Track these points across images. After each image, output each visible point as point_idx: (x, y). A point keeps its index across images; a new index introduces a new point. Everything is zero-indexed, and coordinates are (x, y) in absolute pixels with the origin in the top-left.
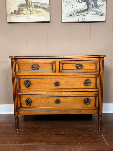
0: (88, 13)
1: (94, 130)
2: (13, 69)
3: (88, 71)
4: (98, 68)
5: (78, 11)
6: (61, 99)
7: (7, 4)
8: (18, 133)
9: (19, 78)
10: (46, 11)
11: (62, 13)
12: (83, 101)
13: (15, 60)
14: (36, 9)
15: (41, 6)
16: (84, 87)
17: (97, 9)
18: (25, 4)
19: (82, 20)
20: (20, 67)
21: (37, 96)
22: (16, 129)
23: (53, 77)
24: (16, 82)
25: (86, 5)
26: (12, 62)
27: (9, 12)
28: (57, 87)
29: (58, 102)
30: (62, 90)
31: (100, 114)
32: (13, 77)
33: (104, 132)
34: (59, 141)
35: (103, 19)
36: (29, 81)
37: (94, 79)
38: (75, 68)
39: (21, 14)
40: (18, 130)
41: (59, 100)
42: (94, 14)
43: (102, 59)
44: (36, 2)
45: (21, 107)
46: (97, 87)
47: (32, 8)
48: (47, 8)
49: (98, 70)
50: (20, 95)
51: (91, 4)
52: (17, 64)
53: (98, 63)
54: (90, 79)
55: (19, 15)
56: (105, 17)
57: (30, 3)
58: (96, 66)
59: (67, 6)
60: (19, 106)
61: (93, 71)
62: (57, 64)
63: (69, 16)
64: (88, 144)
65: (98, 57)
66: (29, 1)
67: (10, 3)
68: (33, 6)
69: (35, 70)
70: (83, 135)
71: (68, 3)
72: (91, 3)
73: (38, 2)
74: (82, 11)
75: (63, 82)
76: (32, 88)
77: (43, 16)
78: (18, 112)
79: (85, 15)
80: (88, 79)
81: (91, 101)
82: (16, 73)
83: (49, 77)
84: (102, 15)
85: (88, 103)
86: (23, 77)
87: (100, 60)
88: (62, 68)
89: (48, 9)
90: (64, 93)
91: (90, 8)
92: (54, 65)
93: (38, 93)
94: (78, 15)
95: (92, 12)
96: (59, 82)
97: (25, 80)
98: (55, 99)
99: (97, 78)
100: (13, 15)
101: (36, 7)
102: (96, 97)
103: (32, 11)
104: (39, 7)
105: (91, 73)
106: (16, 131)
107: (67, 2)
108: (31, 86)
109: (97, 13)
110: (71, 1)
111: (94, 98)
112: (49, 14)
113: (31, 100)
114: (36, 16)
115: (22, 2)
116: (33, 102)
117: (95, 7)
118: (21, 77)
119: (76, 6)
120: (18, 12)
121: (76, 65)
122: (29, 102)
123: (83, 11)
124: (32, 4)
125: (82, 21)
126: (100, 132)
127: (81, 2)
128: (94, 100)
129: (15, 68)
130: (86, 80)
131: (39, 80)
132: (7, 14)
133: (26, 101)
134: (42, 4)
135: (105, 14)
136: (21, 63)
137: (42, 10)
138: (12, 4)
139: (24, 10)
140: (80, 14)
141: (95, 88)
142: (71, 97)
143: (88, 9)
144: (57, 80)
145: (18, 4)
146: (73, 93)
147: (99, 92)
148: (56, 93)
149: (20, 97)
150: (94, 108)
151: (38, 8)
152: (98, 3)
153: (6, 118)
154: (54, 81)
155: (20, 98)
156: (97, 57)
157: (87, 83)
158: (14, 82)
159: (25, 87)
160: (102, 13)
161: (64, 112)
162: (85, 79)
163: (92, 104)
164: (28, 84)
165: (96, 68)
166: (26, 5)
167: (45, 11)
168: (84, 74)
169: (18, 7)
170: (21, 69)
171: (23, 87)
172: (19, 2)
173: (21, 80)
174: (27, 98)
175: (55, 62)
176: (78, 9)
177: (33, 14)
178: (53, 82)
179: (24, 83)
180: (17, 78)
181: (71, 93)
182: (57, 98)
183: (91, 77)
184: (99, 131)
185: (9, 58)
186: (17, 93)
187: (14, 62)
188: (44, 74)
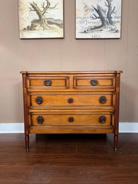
0: (103, 30)
1: (110, 151)
2: (25, 84)
3: (104, 87)
4: (114, 84)
5: (92, 28)
6: (75, 117)
7: (20, 20)
8: (28, 153)
9: (30, 94)
10: (60, 27)
11: (76, 30)
12: (98, 120)
13: (26, 75)
14: (49, 25)
15: (54, 22)
16: (100, 104)
17: (112, 26)
18: (38, 20)
19: (96, 36)
20: (31, 82)
21: (49, 113)
22: (26, 149)
23: (66, 93)
24: (27, 99)
25: (101, 22)
26: (23, 77)
27: (21, 28)
28: (71, 104)
29: (71, 120)
30: (76, 108)
31: (116, 134)
32: (24, 93)
33: (121, 153)
34: (72, 162)
35: (118, 35)
36: (41, 97)
37: (110, 96)
38: (90, 84)
39: (34, 30)
40: (28, 150)
41: (73, 118)
42: (108, 31)
43: (118, 75)
44: (49, 18)
45: (32, 125)
46: (112, 104)
47: (45, 24)
48: (61, 24)
49: (114, 87)
50: (31, 113)
51: (106, 21)
52: (28, 79)
53: (114, 79)
54: (105, 96)
55: (32, 31)
56: (119, 33)
57: (43, 19)
58: (112, 82)
59: (81, 22)
60: (30, 124)
61: (109, 88)
62: (71, 79)
63: (83, 32)
64: (104, 166)
65: (115, 73)
66: (43, 17)
67: (23, 19)
68: (46, 21)
69: (47, 86)
70: (98, 156)
71: (82, 20)
72: (105, 19)
73: (52, 18)
74: (96, 28)
75: (77, 99)
76: (44, 105)
77: (56, 32)
78: (29, 131)
79: (100, 31)
80: (104, 95)
81: (107, 120)
82: (27, 89)
83: (63, 93)
84: (117, 31)
85: (103, 122)
86: (35, 93)
87: (116, 76)
88: (76, 84)
89: (62, 26)
90: (77, 110)
91: (105, 25)
92: (68, 80)
93: (50, 111)
94: (92, 31)
95: (106, 29)
96: (73, 99)
97: (37, 96)
98: (68, 117)
99: (113, 95)
100: (26, 31)
101: (50, 23)
102: (111, 116)
103: (45, 27)
104: (53, 23)
105: (107, 90)
106: (27, 151)
107: (81, 18)
108: (43, 103)
109: (112, 30)
110: (85, 18)
111: (109, 116)
112: (63, 30)
113: (43, 118)
114: (50, 32)
115: (35, 18)
116: (45, 120)
117: (109, 24)
118: (32, 94)
119: (90, 23)
120: (31, 28)
121: (91, 81)
122: (41, 120)
123: (98, 27)
124: (45, 20)
125: (96, 38)
126: (117, 153)
127: (95, 19)
128: (110, 119)
129: (27, 83)
130: (102, 97)
131: (51, 97)
132: (20, 29)
133: (37, 119)
134: (55, 20)
135: (120, 31)
136: (32, 79)
137: (56, 26)
138: (25, 20)
139: (37, 26)
140: (94, 30)
141: (111, 105)
142: (85, 115)
143: (102, 26)
144: (70, 97)
145: (31, 20)
146: (87, 111)
147: (115, 110)
148: (69, 111)
149: (31, 114)
150: (109, 127)
151: (51, 24)
152: (112, 20)
153: (17, 138)
154: (67, 97)
155: (31, 116)
156: (113, 72)
157: (102, 100)
158: (25, 99)
159: (36, 104)
160: (116, 30)
161: (78, 131)
162: (100, 96)
163: (108, 123)
164: (40, 101)
165: (112, 85)
166: (40, 21)
167: (58, 27)
168: (99, 91)
169: (31, 23)
170: (33, 85)
171: (34, 104)
172: (32, 18)
173: (33, 96)
174: (39, 115)
175: (68, 78)
176: (93, 25)
177: (46, 30)
179: (35, 99)
180: (28, 94)
181: (85, 111)
182: (71, 116)
183: (107, 94)
184: (115, 152)
185: (21, 73)
186: (28, 110)
187: (26, 77)
188: (57, 90)
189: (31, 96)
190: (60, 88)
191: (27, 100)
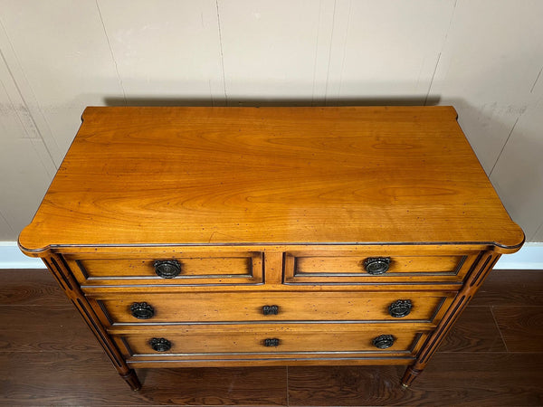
4: (464, 270)
6: (286, 338)
9: (100, 299)
12: (368, 342)
16: (383, 316)
20: (89, 267)
28: (271, 318)
29: (271, 343)
36: (147, 304)
37: (432, 300)
41: (278, 340)
45: (134, 352)
49: (461, 277)
52: (71, 261)
75: (297, 305)
76: (165, 320)
82: (78, 286)
88: (296, 268)
93: (191, 331)
97: (130, 301)
98: (261, 337)
99: (445, 298)
102: (418, 335)
105: (427, 287)
108: (160, 315)
116: (177, 344)
128: (411, 339)
130: (398, 301)
141: (427, 318)
147: (436, 328)
150: (400, 354)
155: (124, 338)
159: (134, 317)
163: (399, 346)
168: (392, 289)
170: (99, 275)
171: (125, 317)
173: (112, 303)
178: (253, 305)
179: (125, 309)
180: (87, 300)
182: (270, 336)
183: (423, 296)
186: (106, 332)
189: (102, 303)
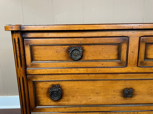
2: (19, 58)
9: (34, 80)
23: (120, 77)
24: (26, 91)
26: (14, 40)
28: (128, 101)
32: (18, 79)
52: (27, 44)
62: (134, 43)
75: (143, 88)
76: (66, 103)
82: (26, 67)
86: (45, 78)
88: (146, 54)
92: (124, 46)
96: (133, 90)
97: (50, 84)
108: (65, 98)
118: (39, 79)
129: (24, 55)
136: (38, 43)
144: (128, 85)
158: (22, 91)
159: (50, 100)
164: (57, 94)
170: (39, 59)
175: (126, 40)
178: (119, 88)
179: (46, 91)
185: (6, 29)
187: (21, 40)
188: (97, 70)
189: (35, 83)
190: (105, 64)
191: (26, 95)
